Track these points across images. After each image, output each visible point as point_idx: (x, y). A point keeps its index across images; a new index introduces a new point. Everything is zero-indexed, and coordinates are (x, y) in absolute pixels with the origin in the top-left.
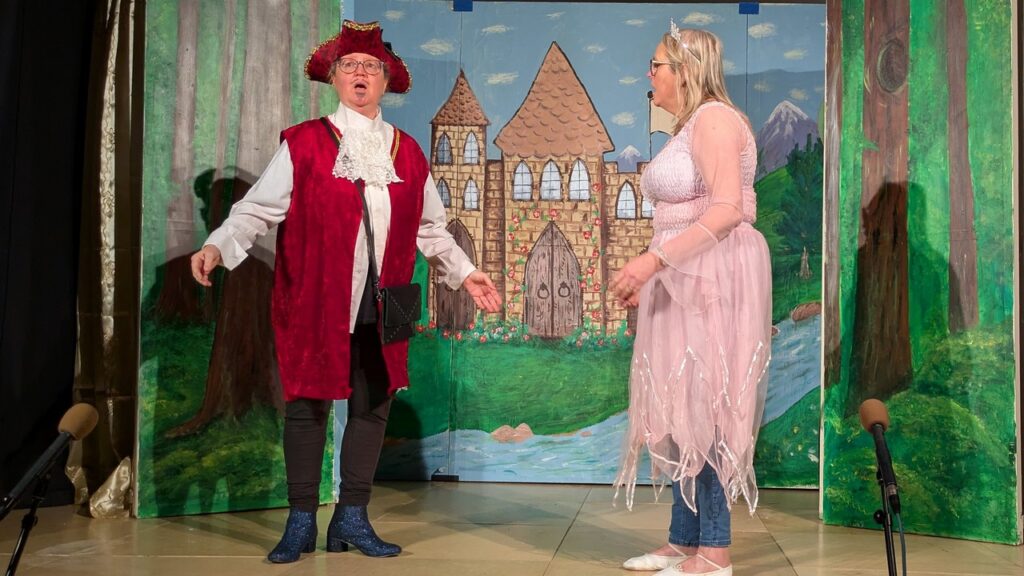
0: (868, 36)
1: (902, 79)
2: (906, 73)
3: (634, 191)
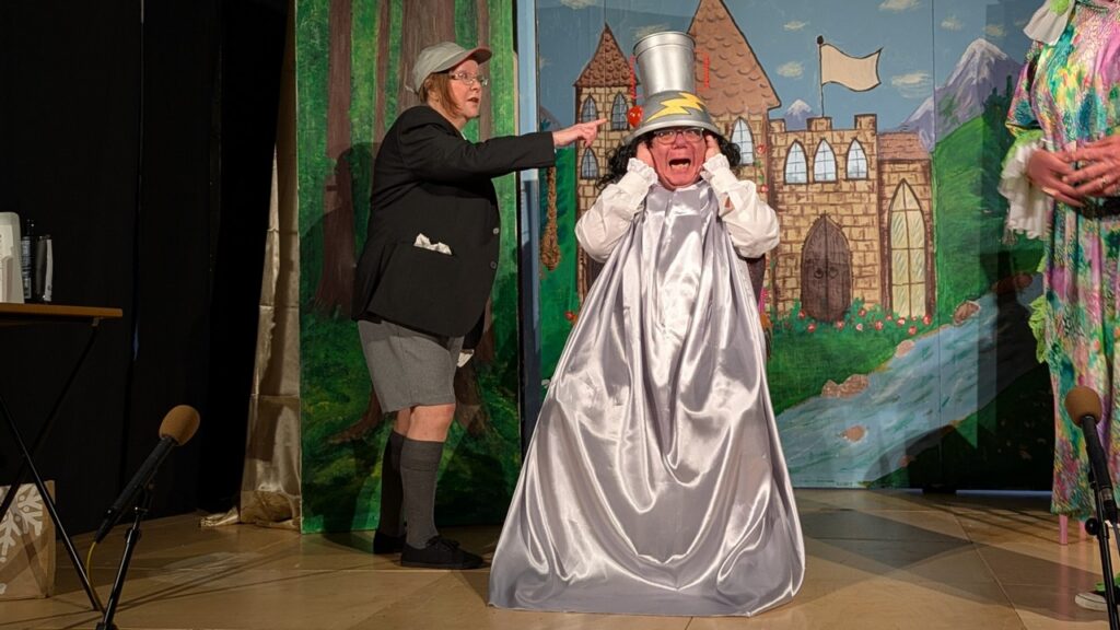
3: (804, 151)
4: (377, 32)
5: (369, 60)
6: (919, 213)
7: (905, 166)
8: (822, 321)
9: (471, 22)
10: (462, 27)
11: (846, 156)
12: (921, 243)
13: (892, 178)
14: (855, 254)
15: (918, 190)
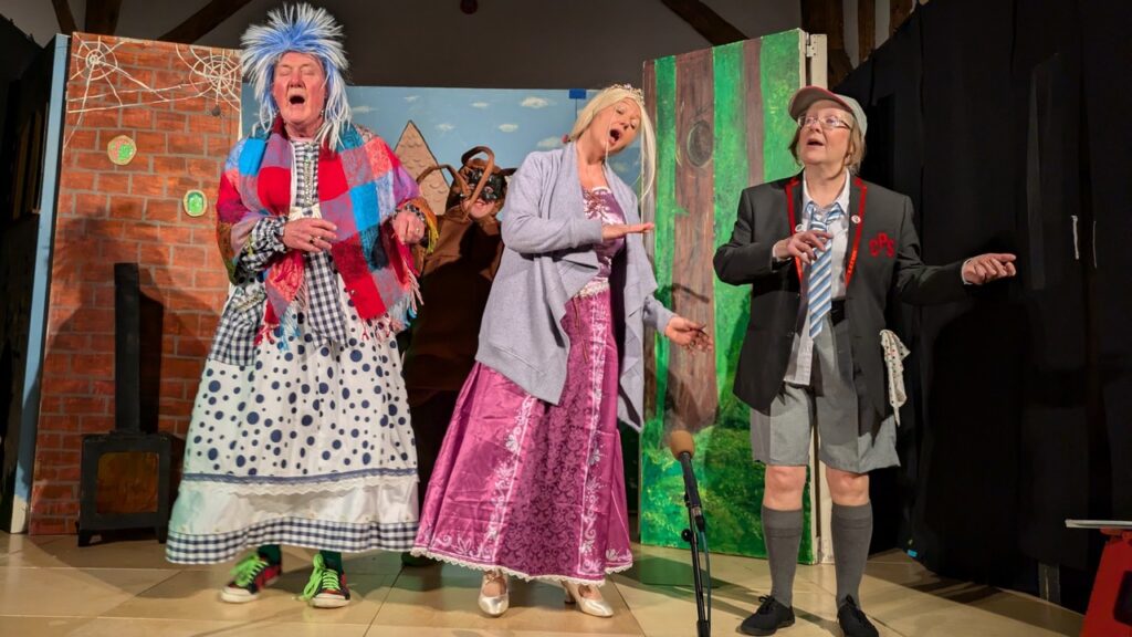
0: (679, 117)
1: (708, 155)
2: (712, 150)
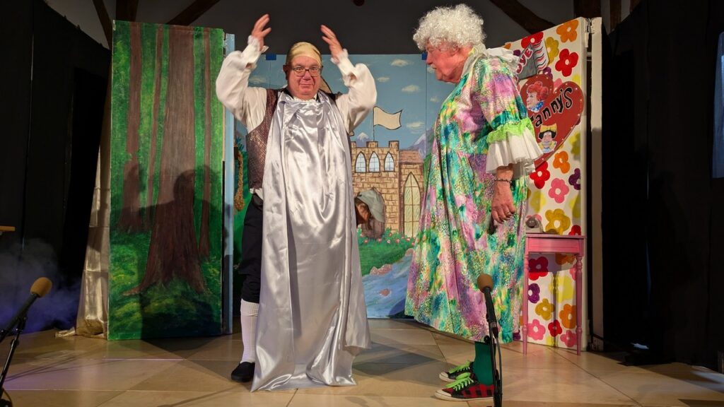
3: (365, 157)
4: (154, 91)
5: (149, 105)
6: (418, 188)
7: (412, 166)
8: (371, 238)
9: (202, 89)
10: (197, 91)
11: (385, 159)
12: (418, 203)
13: (405, 171)
14: (388, 207)
15: (417, 177)
